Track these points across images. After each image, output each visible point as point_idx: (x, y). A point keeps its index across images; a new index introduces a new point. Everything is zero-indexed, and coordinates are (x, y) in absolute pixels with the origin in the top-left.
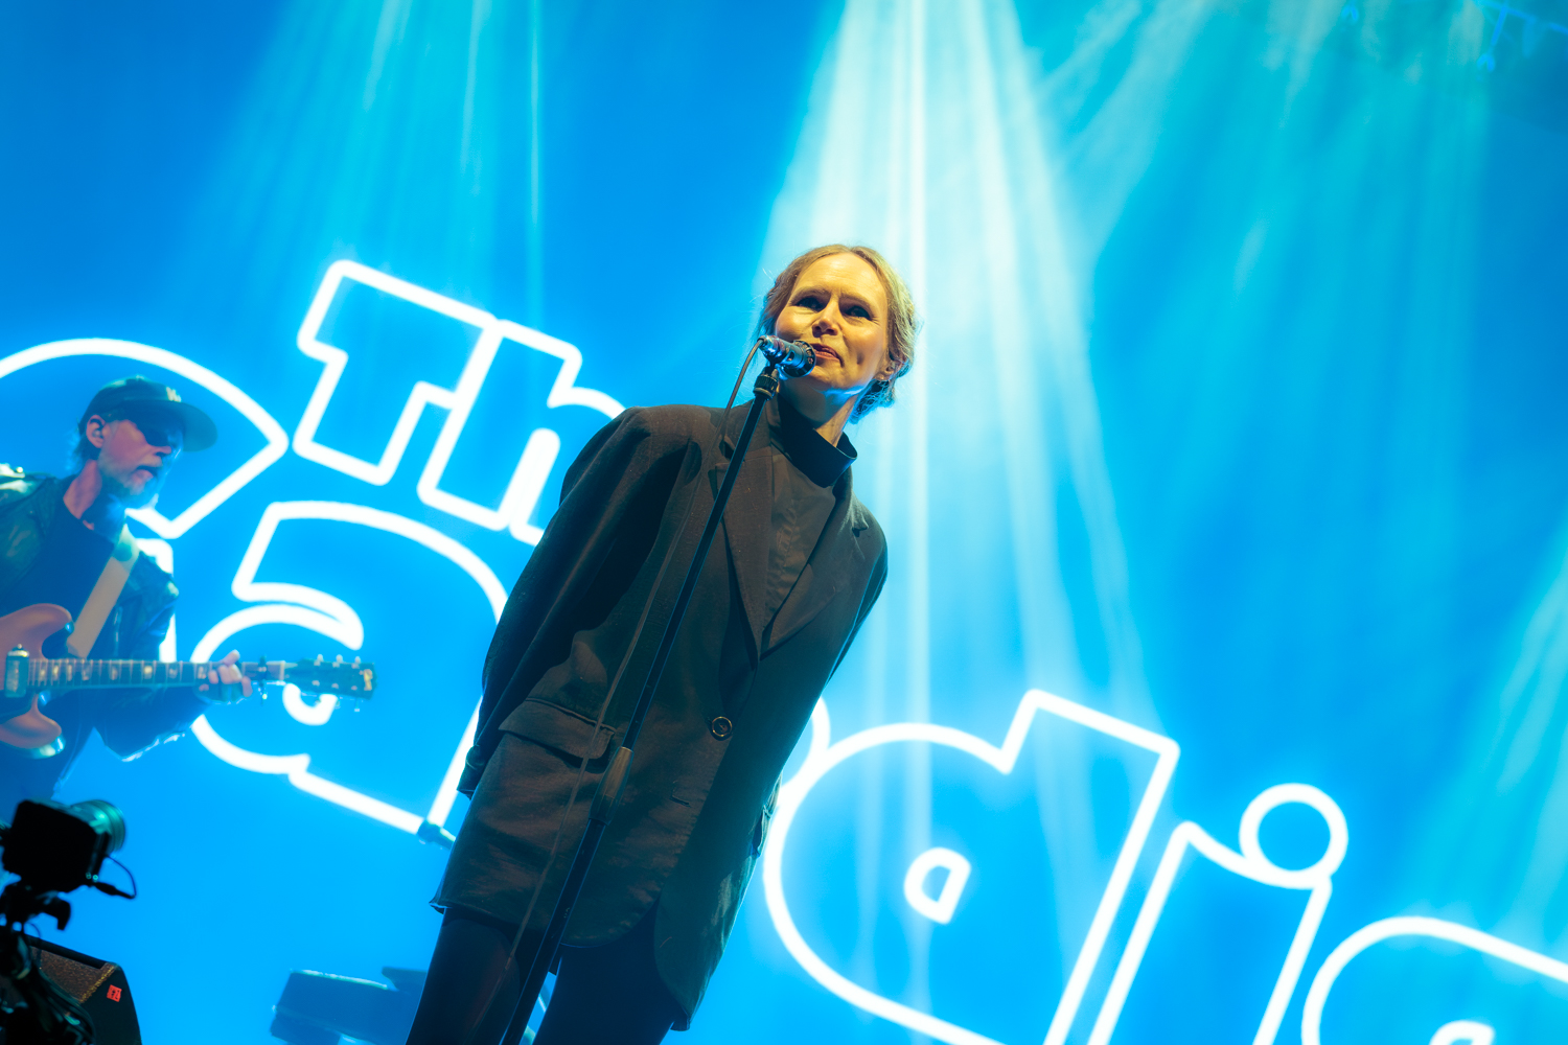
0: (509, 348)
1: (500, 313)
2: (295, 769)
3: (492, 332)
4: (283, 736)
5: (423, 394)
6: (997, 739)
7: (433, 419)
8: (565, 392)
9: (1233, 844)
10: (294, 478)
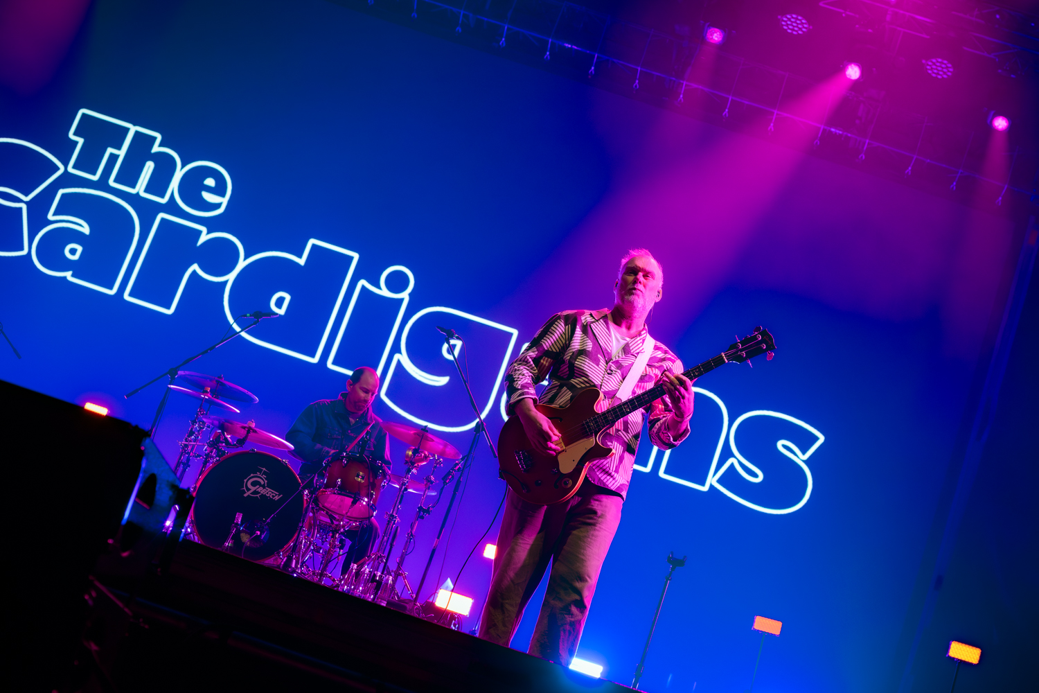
0: (137, 133)
1: (135, 124)
2: (68, 275)
3: (133, 129)
4: (65, 265)
5: (110, 150)
6: (300, 256)
7: (113, 158)
8: (156, 148)
9: (378, 287)
10: (67, 180)
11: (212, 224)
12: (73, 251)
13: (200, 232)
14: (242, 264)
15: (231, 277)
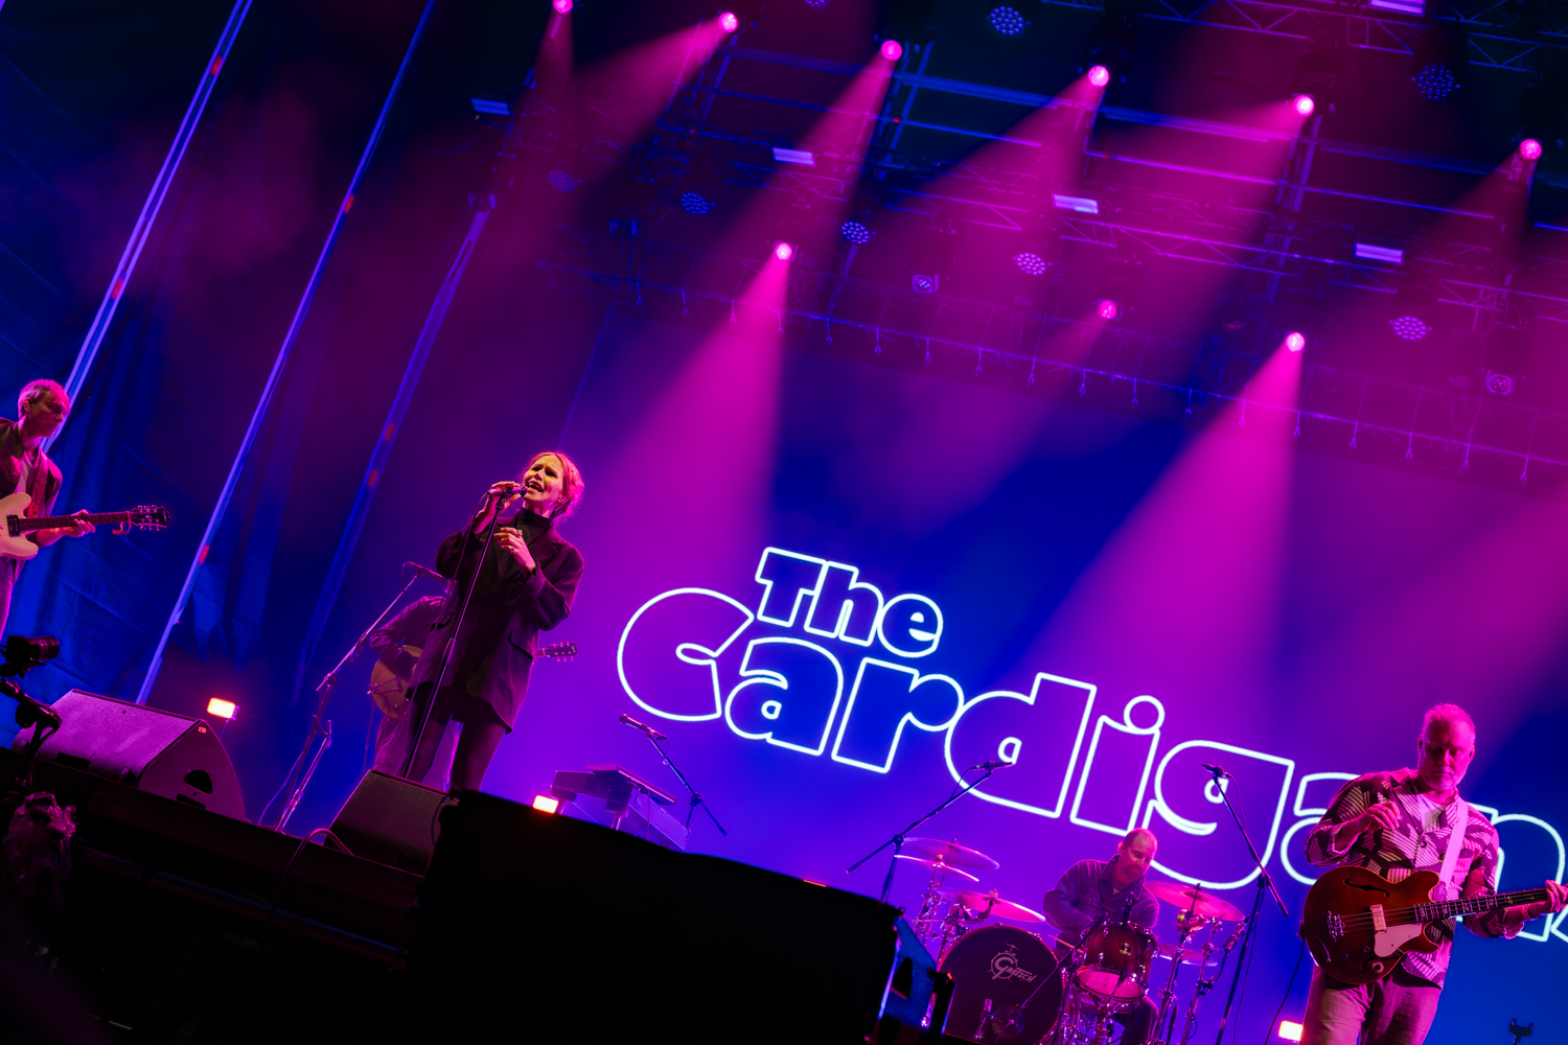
0: (831, 569)
1: (828, 559)
2: (768, 737)
3: (826, 565)
4: (763, 725)
5: (802, 592)
6: (1028, 693)
7: (807, 600)
8: (854, 585)
9: (1122, 722)
10: (758, 629)
11: (924, 666)
12: (771, 710)
13: (911, 676)
14: (962, 708)
15: (951, 725)
